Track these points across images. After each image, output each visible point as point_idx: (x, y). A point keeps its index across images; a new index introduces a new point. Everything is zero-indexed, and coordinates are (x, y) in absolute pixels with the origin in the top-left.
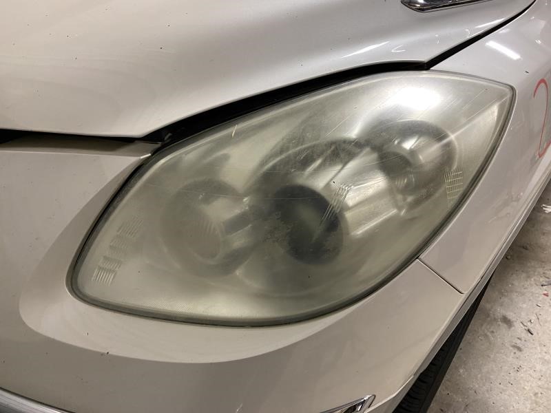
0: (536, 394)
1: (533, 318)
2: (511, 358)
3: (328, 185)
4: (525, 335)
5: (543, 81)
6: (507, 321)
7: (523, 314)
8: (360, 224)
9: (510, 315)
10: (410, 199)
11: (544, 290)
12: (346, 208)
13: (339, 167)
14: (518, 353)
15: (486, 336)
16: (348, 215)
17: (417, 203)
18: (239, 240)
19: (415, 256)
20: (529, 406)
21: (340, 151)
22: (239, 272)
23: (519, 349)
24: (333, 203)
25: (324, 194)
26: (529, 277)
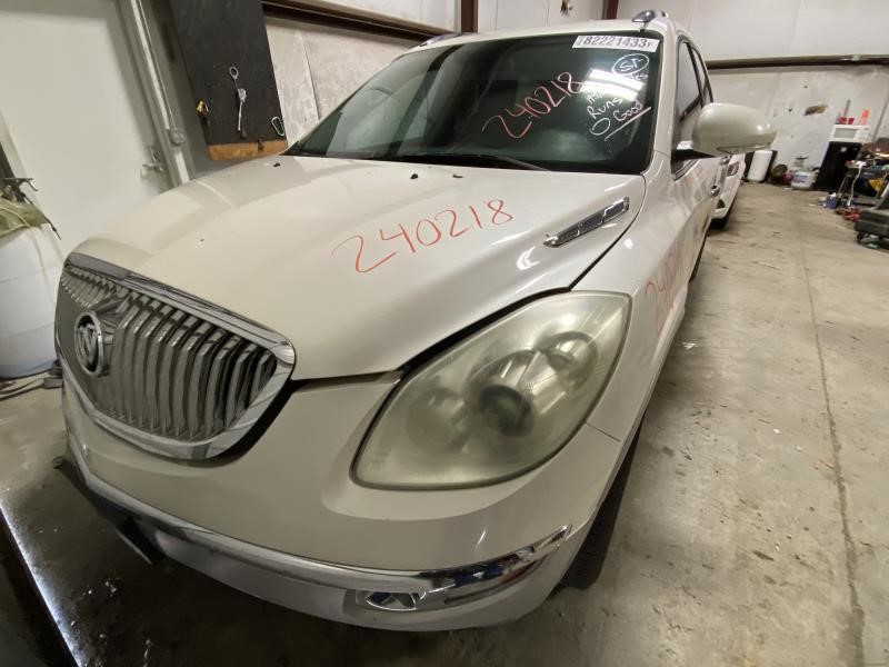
0: (701, 511)
1: (690, 445)
2: (676, 483)
3: (519, 384)
4: (684, 461)
5: (650, 283)
6: (668, 451)
7: (681, 442)
8: (543, 406)
9: (671, 446)
10: (572, 383)
11: (695, 419)
12: (532, 396)
13: (524, 367)
14: (683, 478)
15: (652, 467)
16: (536, 402)
17: (578, 386)
18: (460, 427)
19: (583, 422)
20: (697, 522)
21: (522, 358)
22: (465, 449)
23: (682, 474)
24: (524, 395)
25: (518, 390)
26: (681, 409)
